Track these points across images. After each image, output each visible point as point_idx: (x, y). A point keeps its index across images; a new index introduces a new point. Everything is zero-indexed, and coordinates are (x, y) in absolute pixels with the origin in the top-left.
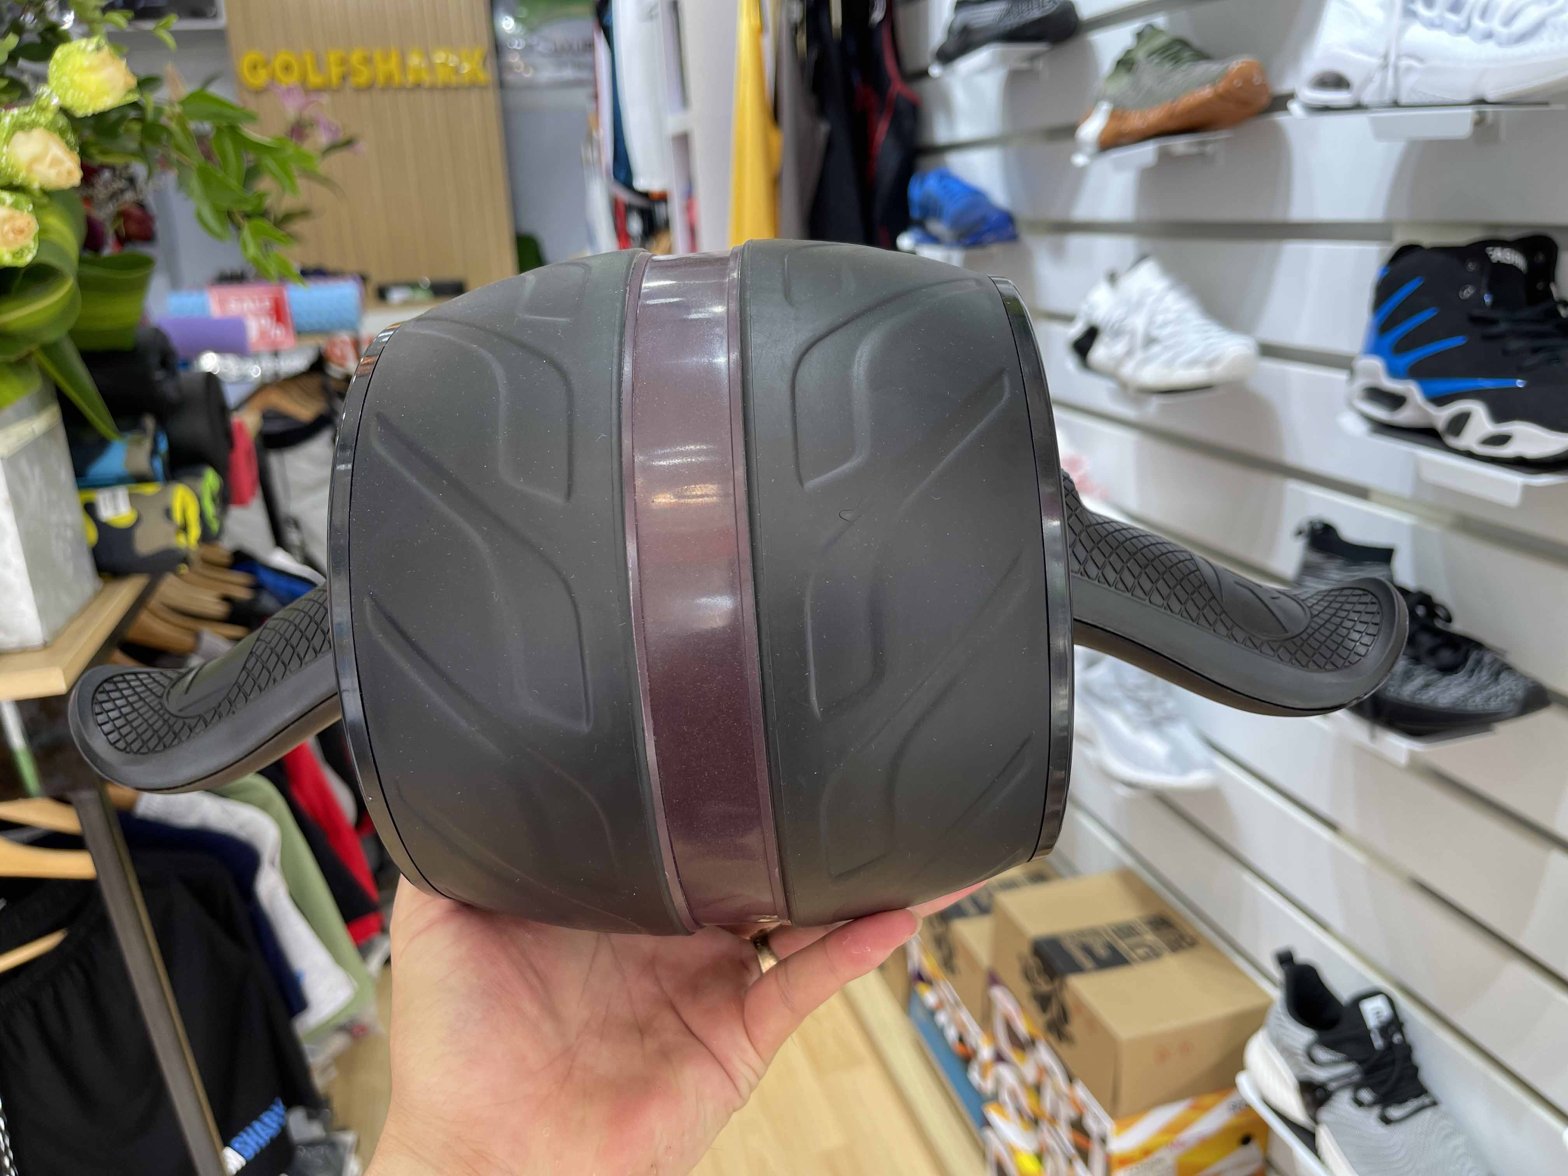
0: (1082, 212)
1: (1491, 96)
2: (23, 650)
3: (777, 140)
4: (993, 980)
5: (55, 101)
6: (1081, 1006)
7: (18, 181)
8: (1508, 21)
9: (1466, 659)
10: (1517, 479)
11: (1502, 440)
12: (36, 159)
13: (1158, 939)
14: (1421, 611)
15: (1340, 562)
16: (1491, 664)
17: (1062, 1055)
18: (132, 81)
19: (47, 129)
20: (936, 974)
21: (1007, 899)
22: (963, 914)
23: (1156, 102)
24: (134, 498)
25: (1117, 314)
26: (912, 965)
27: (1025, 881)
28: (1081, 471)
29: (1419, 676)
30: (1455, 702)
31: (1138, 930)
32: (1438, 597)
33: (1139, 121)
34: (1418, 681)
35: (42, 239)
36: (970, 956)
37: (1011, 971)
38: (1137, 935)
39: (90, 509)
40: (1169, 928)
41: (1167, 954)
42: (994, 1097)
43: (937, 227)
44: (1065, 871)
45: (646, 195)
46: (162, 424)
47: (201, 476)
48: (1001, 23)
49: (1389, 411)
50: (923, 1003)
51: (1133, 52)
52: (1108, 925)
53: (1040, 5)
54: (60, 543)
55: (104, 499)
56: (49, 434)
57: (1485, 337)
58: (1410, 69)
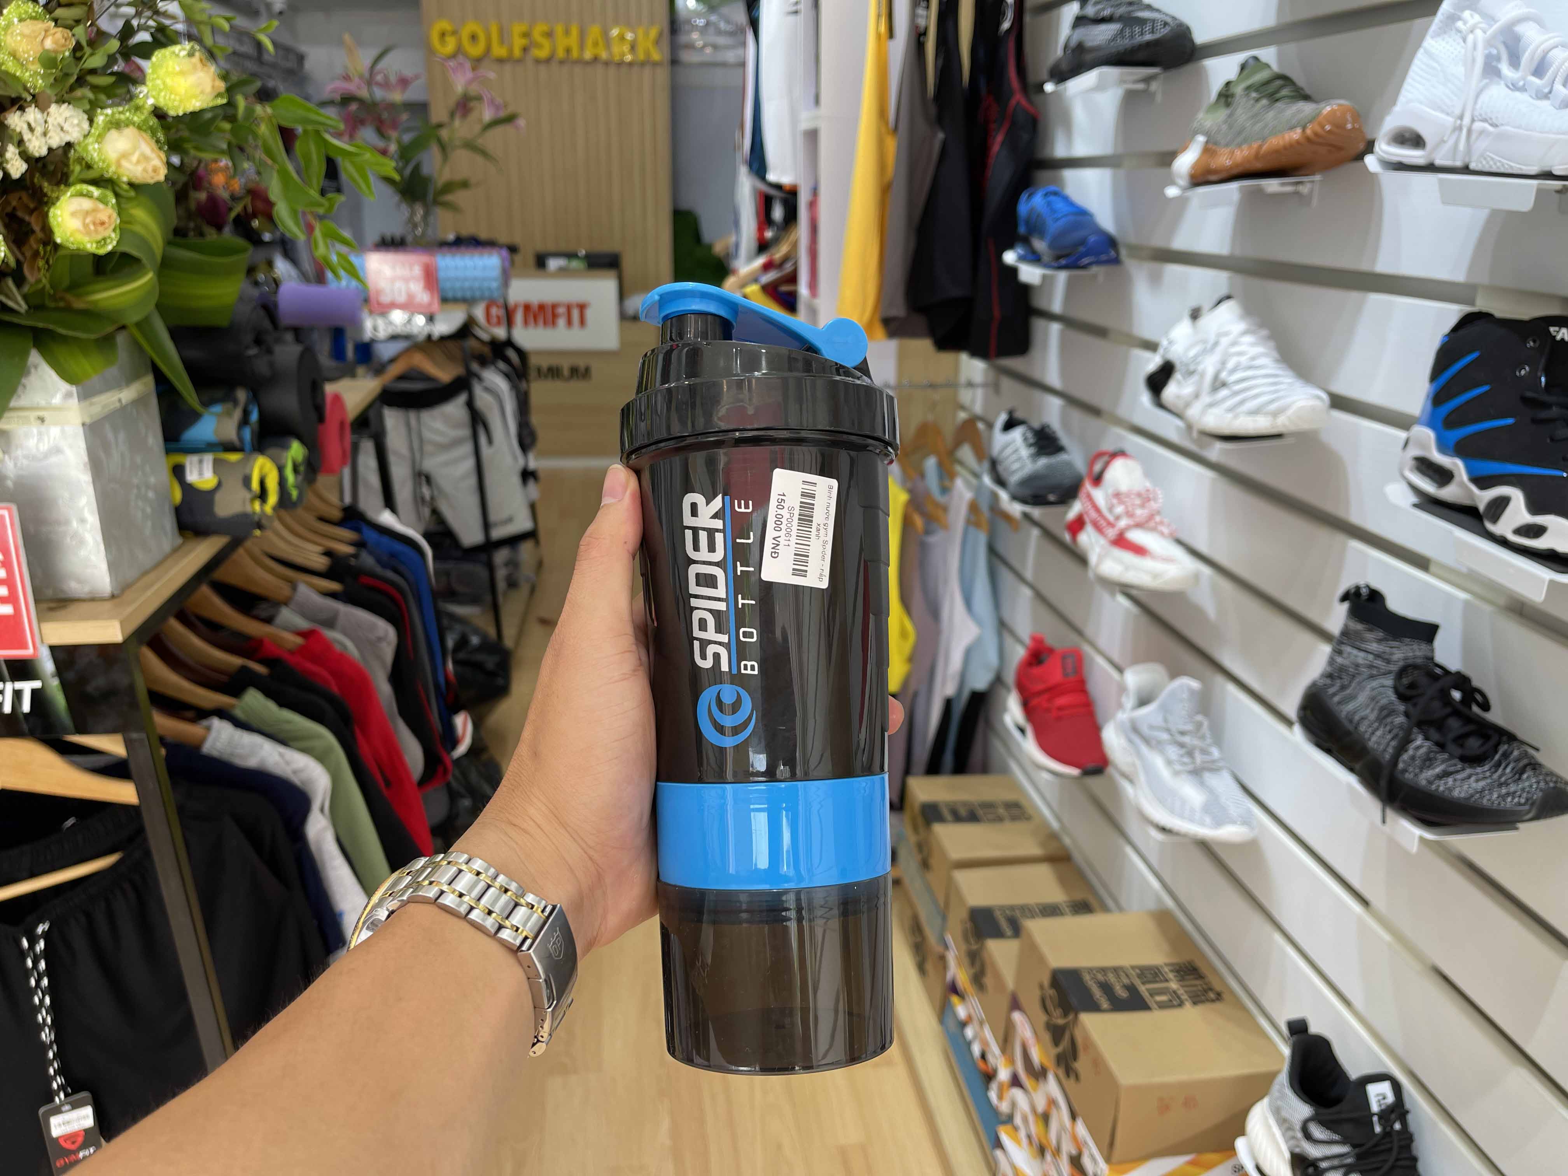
0: (1182, 241)
1: (1557, 171)
2: (93, 599)
3: (891, 145)
4: (1015, 1004)
5: (151, 101)
6: (1089, 1044)
7: (110, 173)
9: (1495, 749)
10: (1545, 574)
11: (1537, 531)
12: (125, 155)
13: (1181, 988)
14: (1457, 695)
15: (1380, 634)
16: (1517, 760)
17: (1067, 1090)
18: (221, 86)
19: (139, 128)
20: (966, 987)
21: (1035, 927)
22: (998, 934)
23: (1245, 141)
24: (218, 465)
25: (1192, 353)
26: (949, 976)
27: (1067, 910)
28: (1154, 505)
29: (1441, 764)
30: (1472, 796)
31: (1163, 975)
32: (1476, 683)
33: (1226, 160)
34: (1438, 770)
35: (124, 230)
36: (998, 976)
37: (1031, 998)
38: (1161, 981)
39: (178, 471)
40: (1196, 979)
41: (1188, 1005)
42: (1009, 1119)
43: (1040, 245)
44: (1110, 903)
45: (778, 187)
46: (255, 396)
47: (286, 447)
48: (1112, 44)
49: (1435, 485)
50: (955, 1015)
51: (1232, 84)
52: (1133, 968)
53: (1153, 28)
54: (140, 503)
55: (191, 464)
56: (138, 402)
57: (1535, 421)
58: (1483, 133)
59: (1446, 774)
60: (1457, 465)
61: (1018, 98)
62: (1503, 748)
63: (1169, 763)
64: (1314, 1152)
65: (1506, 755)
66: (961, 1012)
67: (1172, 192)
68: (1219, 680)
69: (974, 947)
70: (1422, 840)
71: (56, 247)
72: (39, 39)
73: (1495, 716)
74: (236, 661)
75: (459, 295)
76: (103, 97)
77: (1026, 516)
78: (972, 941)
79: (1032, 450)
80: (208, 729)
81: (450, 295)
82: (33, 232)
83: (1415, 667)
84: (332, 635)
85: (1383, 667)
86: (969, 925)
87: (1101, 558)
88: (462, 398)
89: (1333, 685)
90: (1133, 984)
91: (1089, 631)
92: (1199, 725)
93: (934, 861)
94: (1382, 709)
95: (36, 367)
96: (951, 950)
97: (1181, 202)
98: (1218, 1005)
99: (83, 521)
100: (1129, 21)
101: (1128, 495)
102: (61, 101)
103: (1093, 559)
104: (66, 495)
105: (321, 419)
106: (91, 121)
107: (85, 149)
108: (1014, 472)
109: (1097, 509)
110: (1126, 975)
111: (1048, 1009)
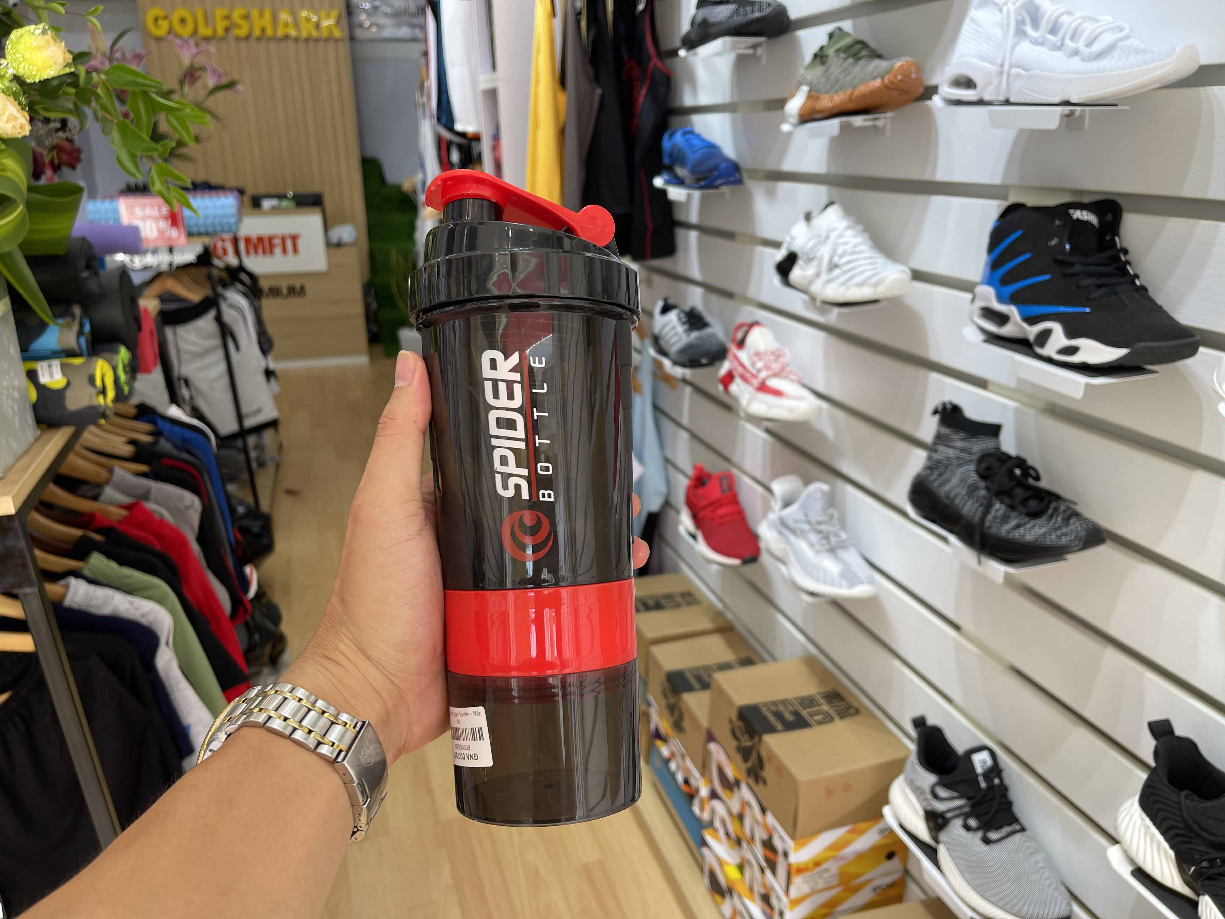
0: (788, 165)
1: (1075, 99)
3: (562, 98)
4: (711, 737)
5: (11, 71)
6: (772, 756)
9: (1048, 507)
10: (1081, 379)
11: (1072, 350)
13: (830, 709)
14: (1018, 472)
15: (963, 435)
16: (1065, 511)
17: (757, 793)
18: (68, 57)
20: (669, 733)
21: (721, 678)
22: (690, 689)
23: (841, 88)
24: (65, 369)
25: (810, 245)
26: (652, 726)
27: (737, 665)
29: (1014, 519)
30: (1037, 538)
31: (817, 702)
32: (1031, 462)
33: (828, 102)
34: (1013, 523)
36: (694, 719)
37: (723, 731)
38: (816, 706)
39: (32, 375)
40: (840, 701)
41: (837, 721)
42: (711, 824)
43: (681, 172)
44: (766, 656)
45: (463, 135)
46: (86, 310)
47: (117, 352)
48: (730, 20)
49: (997, 326)
50: (660, 754)
51: (825, 48)
52: (795, 698)
53: (760, 7)
54: (9, 401)
55: (42, 368)
57: (1065, 275)
58: (1018, 76)
59: (1018, 526)
60: (1012, 311)
61: (655, 61)
62: (1053, 505)
63: (812, 545)
64: (940, 807)
65: (1056, 509)
66: (665, 751)
67: (786, 128)
68: (840, 483)
69: (672, 701)
70: (1004, 574)
73: (1044, 484)
74: (77, 532)
75: (202, 229)
77: (683, 377)
78: (670, 696)
79: (686, 327)
80: (67, 587)
81: (195, 230)
83: (988, 455)
84: (150, 506)
85: (967, 458)
86: (666, 686)
87: (750, 402)
88: (212, 314)
89: (932, 474)
90: (796, 710)
91: (736, 459)
92: (831, 517)
94: (970, 486)
96: (653, 707)
97: (792, 135)
98: (857, 718)
100: (742, 3)
101: (765, 354)
103: (744, 402)
105: (139, 328)
108: (673, 344)
109: (743, 366)
110: (791, 705)
111: (738, 737)
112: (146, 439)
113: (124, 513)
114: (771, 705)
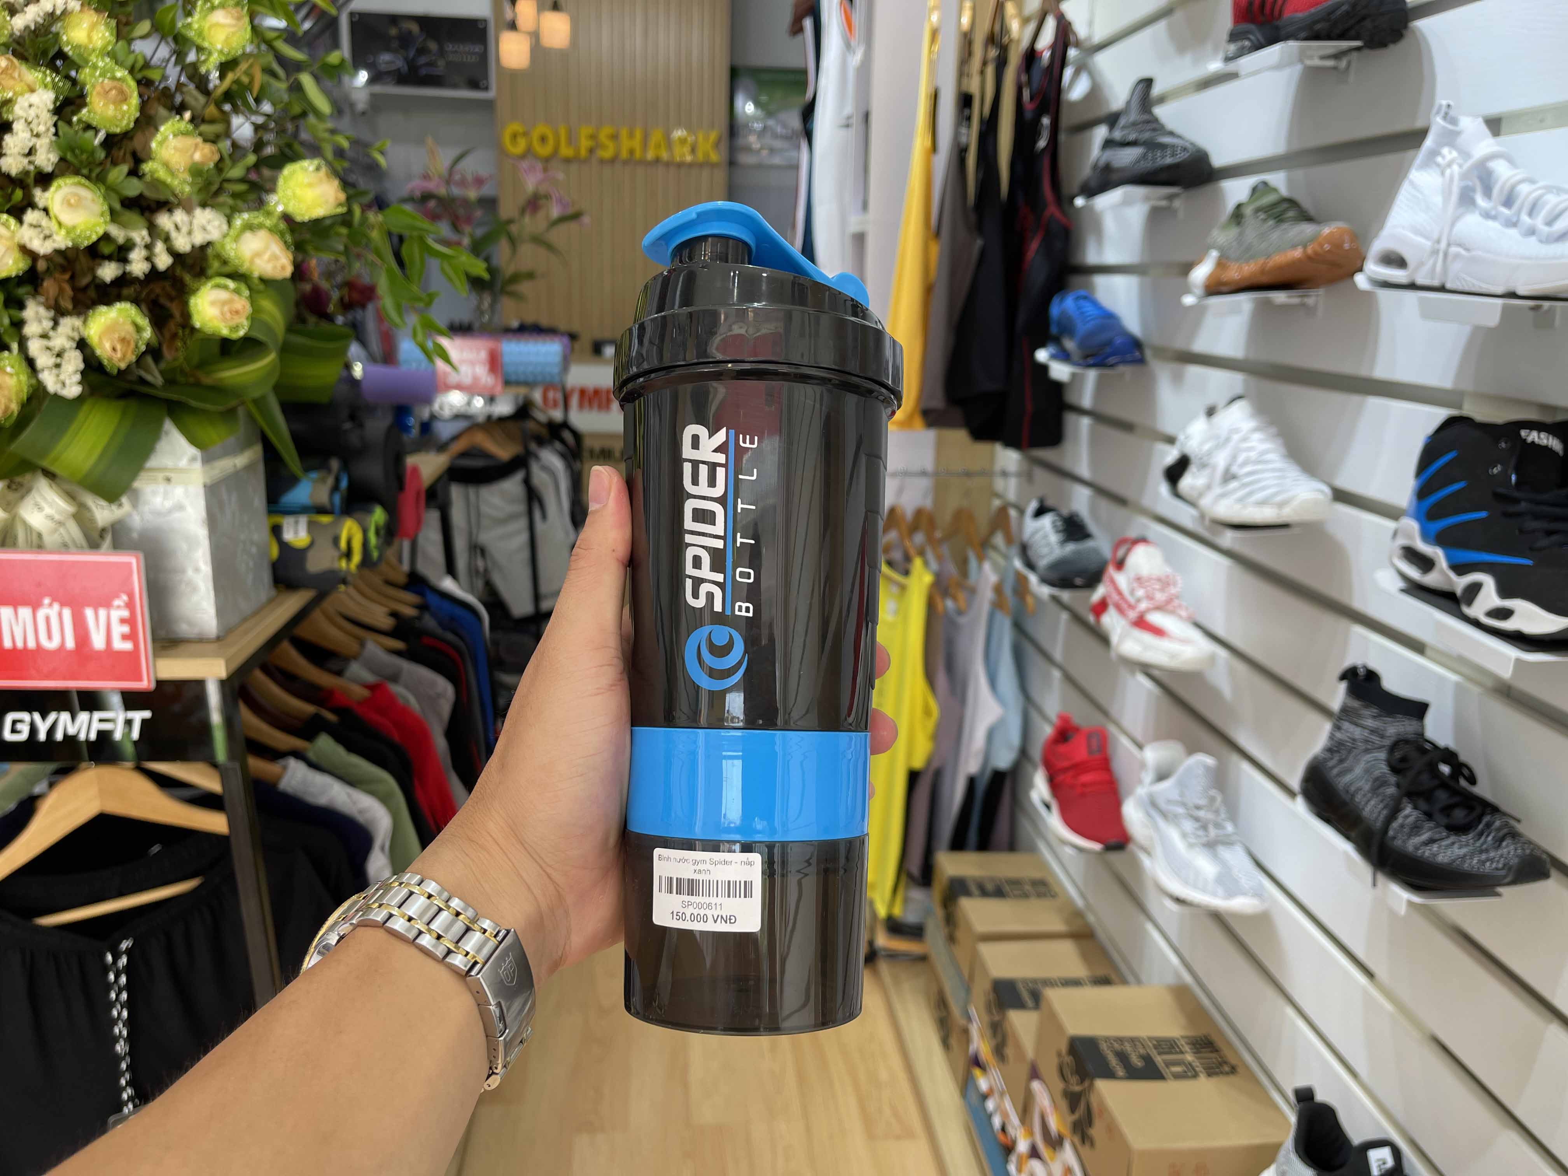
0: (1201, 345)
1: (1521, 291)
2: (201, 640)
3: (935, 249)
4: (1035, 1074)
5: (280, 208)
6: (1104, 1109)
7: (243, 269)
8: (1549, 223)
9: (1479, 819)
10: (1511, 652)
11: (1504, 614)
12: (258, 254)
13: (1196, 1060)
14: (1445, 769)
15: (1375, 711)
16: (1499, 829)
17: (1083, 1157)
18: (342, 196)
19: (270, 230)
20: (988, 1059)
21: (1054, 996)
22: (1020, 1005)
23: (1252, 257)
24: (312, 526)
25: (1207, 447)
26: (973, 1048)
27: (1087, 982)
28: (1173, 590)
29: (1427, 832)
30: (1454, 861)
31: (1179, 1047)
32: (1463, 757)
33: (1236, 272)
34: (1425, 837)
35: (255, 318)
36: (1018, 1047)
37: (1049, 1066)
38: (1177, 1053)
39: (276, 531)
40: (1211, 1052)
41: (1203, 1078)
43: (1070, 345)
44: (1130, 978)
46: (346, 466)
47: (370, 512)
48: (1136, 165)
49: (1421, 572)
50: (976, 1088)
51: (1243, 206)
52: (1150, 1039)
53: (1174, 152)
54: (245, 557)
55: (288, 524)
56: (249, 468)
57: (1506, 515)
58: (1457, 256)
59: (1431, 841)
60: (1437, 553)
61: (1052, 210)
62: (1486, 819)
63: (1184, 835)
65: (1488, 825)
66: (983, 1084)
67: (1189, 300)
68: (1235, 758)
69: (997, 1018)
70: (1410, 903)
71: (193, 330)
72: (190, 153)
73: (1482, 789)
74: (309, 709)
75: (522, 378)
76: (240, 203)
77: (1055, 599)
79: (1061, 536)
80: (285, 768)
81: (513, 378)
82: (171, 316)
83: (1406, 742)
84: (396, 689)
85: (1377, 742)
86: (992, 996)
87: (1122, 638)
88: (519, 476)
89: (1332, 759)
90: (1149, 1054)
91: (1114, 711)
92: (1214, 800)
93: (960, 934)
94: (1376, 779)
95: (167, 433)
96: (975, 1024)
97: (1199, 311)
98: (1232, 1078)
99: (197, 570)
100: (1152, 146)
101: (1149, 579)
102: (204, 205)
103: (1114, 639)
104: (184, 546)
105: (401, 487)
106: (229, 222)
107: (223, 246)
108: (1043, 557)
109: (1120, 593)
110: (1143, 1045)
111: (1066, 1077)
112: (409, 612)
113: (366, 693)
114: (1114, 1041)
